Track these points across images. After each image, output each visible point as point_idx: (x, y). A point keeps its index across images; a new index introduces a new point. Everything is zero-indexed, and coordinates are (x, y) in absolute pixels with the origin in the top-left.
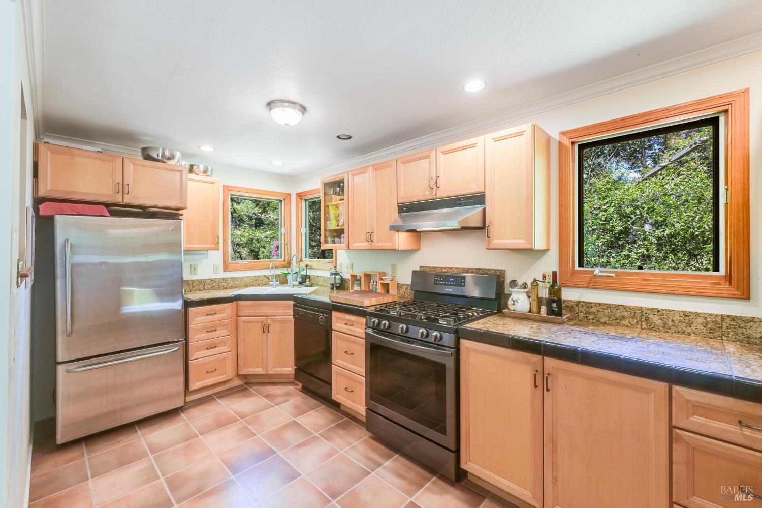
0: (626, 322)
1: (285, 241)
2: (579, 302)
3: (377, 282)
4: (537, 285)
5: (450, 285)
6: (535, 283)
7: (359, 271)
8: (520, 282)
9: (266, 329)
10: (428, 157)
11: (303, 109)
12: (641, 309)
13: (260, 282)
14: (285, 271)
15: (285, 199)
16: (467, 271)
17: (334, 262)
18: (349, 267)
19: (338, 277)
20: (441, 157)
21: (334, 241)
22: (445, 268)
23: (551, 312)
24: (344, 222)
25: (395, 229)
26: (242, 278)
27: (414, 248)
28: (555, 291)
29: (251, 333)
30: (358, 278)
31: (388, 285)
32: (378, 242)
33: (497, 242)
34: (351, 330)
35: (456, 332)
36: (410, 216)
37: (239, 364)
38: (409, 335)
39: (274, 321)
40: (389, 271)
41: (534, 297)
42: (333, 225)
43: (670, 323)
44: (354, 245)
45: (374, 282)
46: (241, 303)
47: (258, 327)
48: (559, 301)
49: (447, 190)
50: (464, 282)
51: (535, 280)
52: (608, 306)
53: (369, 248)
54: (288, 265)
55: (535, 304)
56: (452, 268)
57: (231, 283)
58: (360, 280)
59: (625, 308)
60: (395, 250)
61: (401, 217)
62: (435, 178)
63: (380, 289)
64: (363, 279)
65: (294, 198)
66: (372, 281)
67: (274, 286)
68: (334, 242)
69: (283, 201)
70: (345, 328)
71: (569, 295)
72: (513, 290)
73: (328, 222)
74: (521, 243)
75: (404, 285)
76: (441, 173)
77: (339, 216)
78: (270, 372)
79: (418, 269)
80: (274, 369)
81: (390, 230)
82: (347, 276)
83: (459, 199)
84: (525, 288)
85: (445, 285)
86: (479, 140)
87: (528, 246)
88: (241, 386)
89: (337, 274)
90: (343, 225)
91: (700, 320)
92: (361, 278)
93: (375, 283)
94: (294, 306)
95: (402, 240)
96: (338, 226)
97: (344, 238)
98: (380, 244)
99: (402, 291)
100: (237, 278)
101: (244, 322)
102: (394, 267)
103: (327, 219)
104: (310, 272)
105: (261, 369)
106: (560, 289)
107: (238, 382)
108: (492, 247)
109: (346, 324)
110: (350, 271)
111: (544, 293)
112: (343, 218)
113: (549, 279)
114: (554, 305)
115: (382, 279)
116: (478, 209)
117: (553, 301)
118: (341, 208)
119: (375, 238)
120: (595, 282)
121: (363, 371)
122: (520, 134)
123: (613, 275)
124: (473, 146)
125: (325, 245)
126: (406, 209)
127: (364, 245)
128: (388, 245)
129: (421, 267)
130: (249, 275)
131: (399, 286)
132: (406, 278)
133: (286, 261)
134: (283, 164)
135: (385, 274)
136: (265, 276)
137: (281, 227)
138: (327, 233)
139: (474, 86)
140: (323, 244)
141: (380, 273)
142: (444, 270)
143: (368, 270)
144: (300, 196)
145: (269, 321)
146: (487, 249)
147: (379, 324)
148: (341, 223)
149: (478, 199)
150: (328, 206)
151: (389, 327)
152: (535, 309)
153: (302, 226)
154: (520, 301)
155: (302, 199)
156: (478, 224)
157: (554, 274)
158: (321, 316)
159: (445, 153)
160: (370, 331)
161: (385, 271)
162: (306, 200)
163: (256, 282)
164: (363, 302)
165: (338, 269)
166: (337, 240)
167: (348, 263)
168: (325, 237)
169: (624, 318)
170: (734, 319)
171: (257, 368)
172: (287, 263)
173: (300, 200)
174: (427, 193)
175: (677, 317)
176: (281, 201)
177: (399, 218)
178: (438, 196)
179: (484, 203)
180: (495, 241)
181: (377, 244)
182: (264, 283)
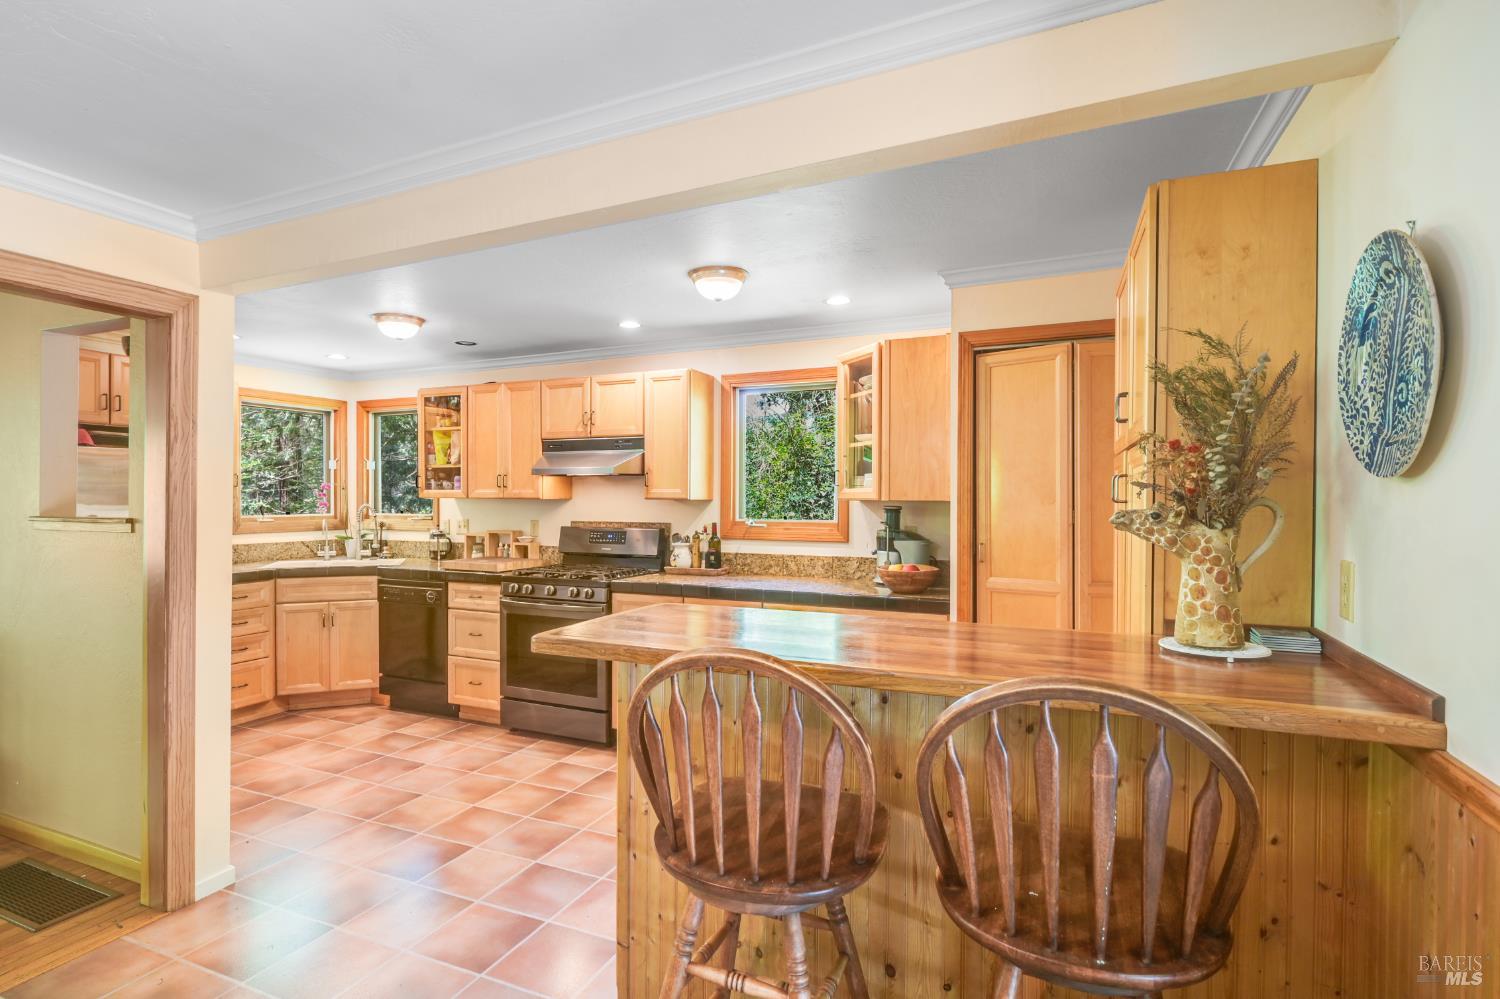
0: (772, 571)
1: (335, 481)
2: (737, 554)
3: (509, 546)
4: (698, 537)
5: (608, 543)
6: (697, 536)
7: (480, 530)
8: (683, 536)
9: (327, 621)
10: (581, 385)
11: (422, 321)
12: (783, 557)
13: (295, 553)
14: (342, 533)
15: (335, 411)
16: (630, 525)
17: (435, 519)
18: (462, 524)
19: (442, 540)
20: (598, 389)
21: (441, 485)
22: (604, 523)
23: (709, 565)
24: (460, 456)
25: (537, 472)
26: (263, 545)
27: (563, 497)
28: (714, 543)
29: (300, 630)
30: (478, 541)
31: (526, 548)
32: (513, 489)
33: (655, 491)
34: (478, 605)
35: (609, 586)
36: (559, 457)
37: (279, 679)
38: (557, 596)
39: (341, 609)
40: (527, 528)
41: (695, 551)
42: (439, 461)
43: (802, 568)
44: (477, 491)
45: (504, 546)
46: (281, 582)
47: (315, 619)
48: (718, 554)
49: (603, 428)
50: (625, 539)
51: (697, 533)
52: (760, 556)
53: (501, 496)
54: (343, 524)
55: (696, 558)
56: (611, 523)
57: (245, 554)
58: (482, 544)
59: (772, 556)
60: (538, 499)
61: (548, 458)
62: (589, 411)
63: (513, 552)
64: (487, 543)
65: (352, 411)
66: (501, 545)
67: (327, 557)
68: (440, 487)
69: (333, 414)
70: (466, 602)
71: (728, 547)
72: (676, 544)
73: (431, 457)
74: (677, 492)
75: (549, 547)
76: (597, 407)
77: (449, 448)
78: (335, 688)
79: (569, 525)
80: (341, 684)
81: (533, 474)
82: (459, 538)
83: (617, 441)
84: (687, 542)
85: (603, 543)
86: (637, 375)
87: (683, 496)
88: (283, 713)
89: (441, 535)
90: (459, 462)
91: (820, 563)
92: (483, 540)
93: (506, 547)
94: (380, 582)
95: (547, 487)
96: (449, 463)
97: (459, 481)
98: (517, 491)
99: (546, 557)
100: (256, 546)
101: (288, 612)
102: (535, 524)
103: (429, 452)
104: (388, 536)
105: (318, 685)
106: (719, 542)
107: (274, 709)
108: (652, 496)
109: (471, 597)
110: (464, 531)
111: (705, 548)
112: (457, 452)
113: (710, 531)
114: (712, 558)
115: (518, 541)
116: (637, 453)
117: (712, 554)
118: (454, 438)
119: (510, 484)
120: (750, 533)
121: (496, 654)
122: (677, 378)
123: (765, 525)
124: (632, 382)
125: (426, 491)
126: (552, 446)
127: (493, 492)
128: (528, 493)
129: (572, 522)
130: (274, 542)
131: (542, 550)
132: (550, 538)
133: (338, 516)
134: (348, 358)
135: (521, 533)
136: (303, 542)
137: (329, 458)
138: (429, 473)
139: (630, 325)
140: (422, 490)
141: (514, 532)
142: (602, 525)
143: (495, 528)
144: (364, 406)
145: (333, 609)
146: (647, 498)
147: (520, 589)
148: (453, 459)
149: (637, 442)
150: (431, 433)
151: (533, 591)
152: (696, 564)
153: (368, 458)
154: (682, 556)
155: (368, 412)
156: (637, 471)
157: (714, 525)
158: (430, 593)
159: (602, 384)
160: (507, 600)
161: (522, 529)
162: (376, 415)
163: (287, 551)
164: (496, 566)
165: (442, 528)
166: (445, 483)
167: (460, 518)
168: (427, 479)
169: (771, 566)
170: (839, 559)
171: (312, 682)
172: (341, 521)
173: (365, 413)
174: (580, 429)
175: (806, 562)
176: (328, 413)
177: (544, 460)
178: (593, 435)
179: (643, 448)
180: (654, 491)
181: (512, 492)
182: (300, 555)
